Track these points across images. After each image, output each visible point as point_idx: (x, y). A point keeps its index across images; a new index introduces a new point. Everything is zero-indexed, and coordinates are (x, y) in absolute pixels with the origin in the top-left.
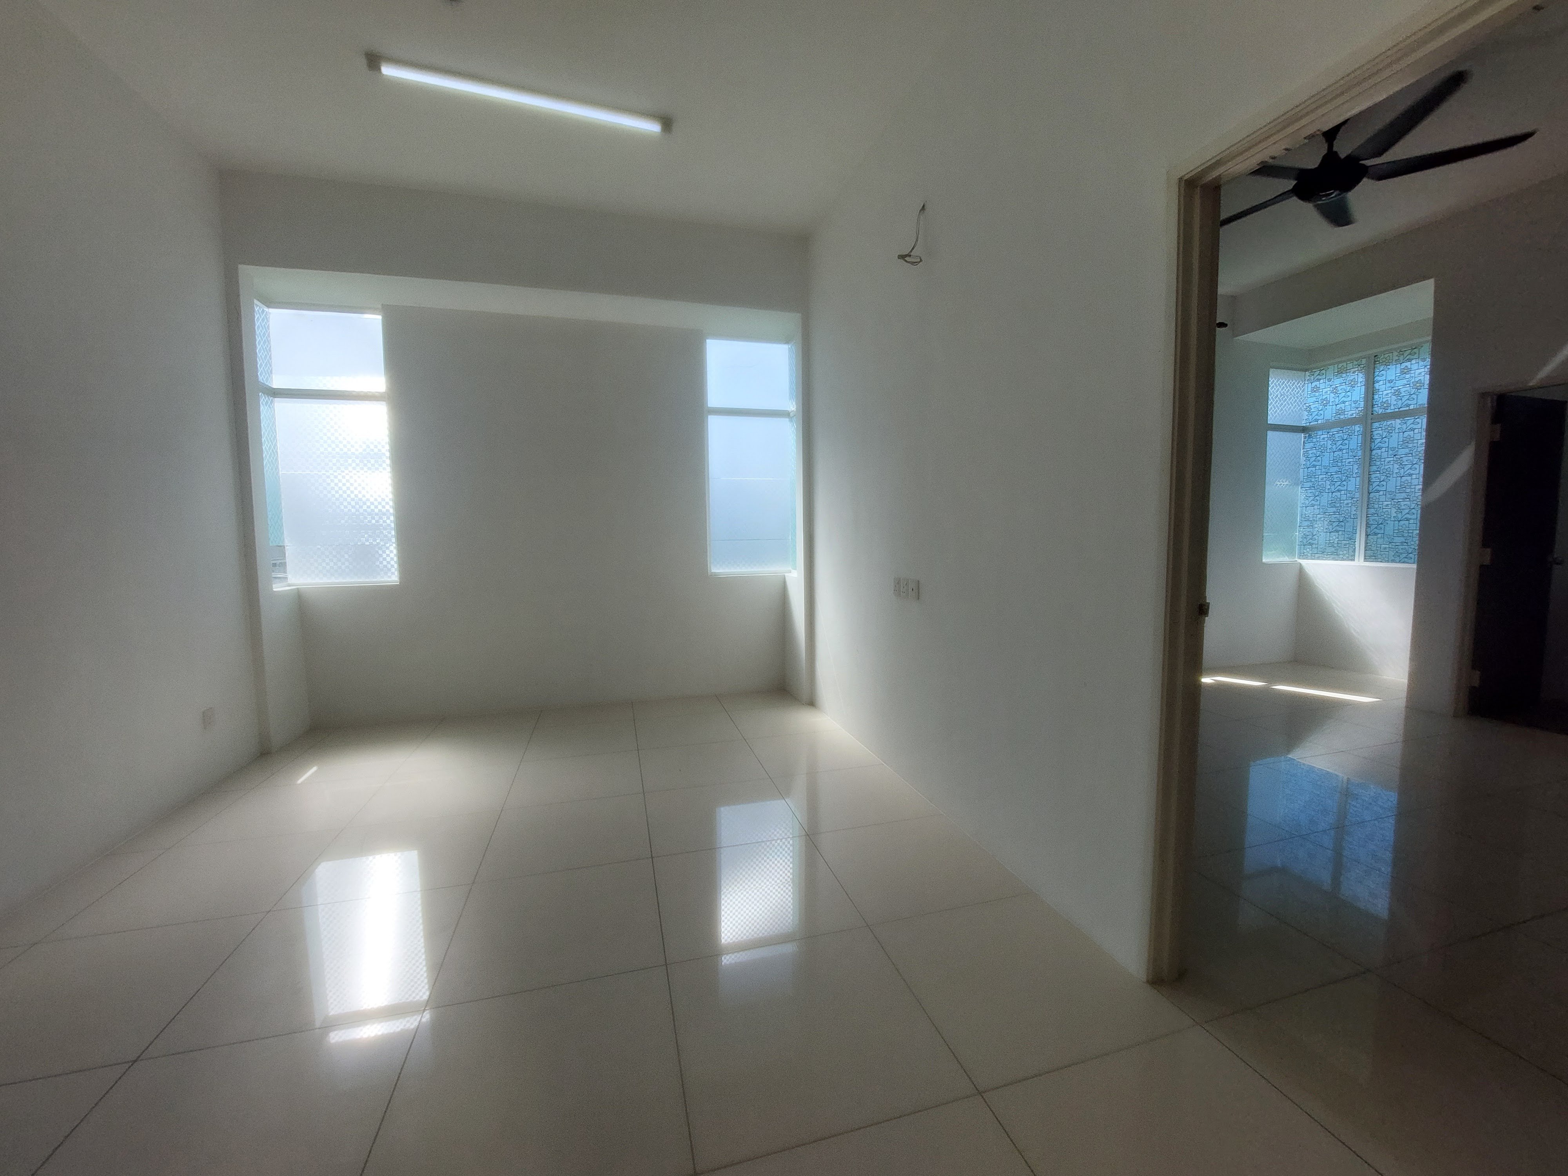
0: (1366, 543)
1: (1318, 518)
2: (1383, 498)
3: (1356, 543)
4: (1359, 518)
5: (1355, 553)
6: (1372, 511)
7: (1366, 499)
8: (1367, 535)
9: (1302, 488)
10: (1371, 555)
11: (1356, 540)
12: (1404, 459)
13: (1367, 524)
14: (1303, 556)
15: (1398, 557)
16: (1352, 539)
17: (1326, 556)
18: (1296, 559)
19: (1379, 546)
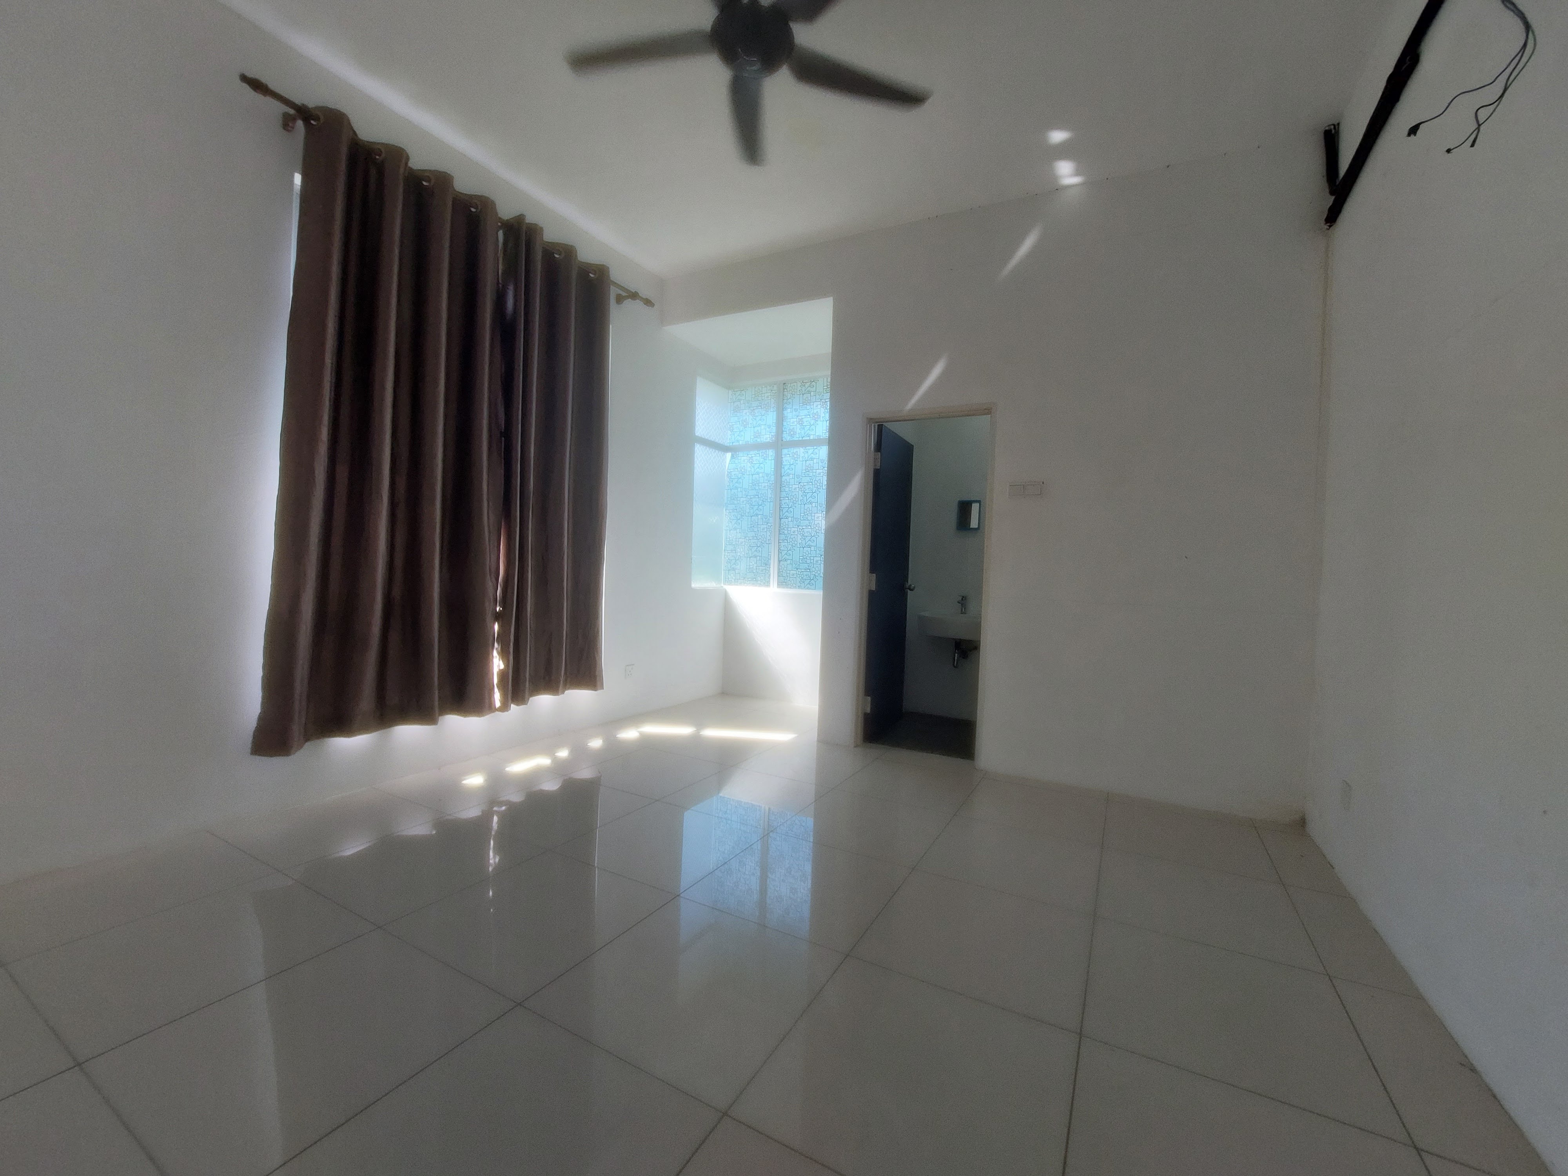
0: (779, 569)
1: (740, 542)
2: (791, 524)
3: (771, 568)
4: (773, 543)
5: (770, 579)
6: (782, 537)
7: (777, 525)
8: (779, 561)
9: (726, 510)
10: (783, 582)
11: (771, 566)
12: (807, 487)
13: (779, 549)
14: (728, 581)
15: (806, 582)
16: (767, 565)
17: (747, 582)
18: (722, 585)
19: (789, 572)
